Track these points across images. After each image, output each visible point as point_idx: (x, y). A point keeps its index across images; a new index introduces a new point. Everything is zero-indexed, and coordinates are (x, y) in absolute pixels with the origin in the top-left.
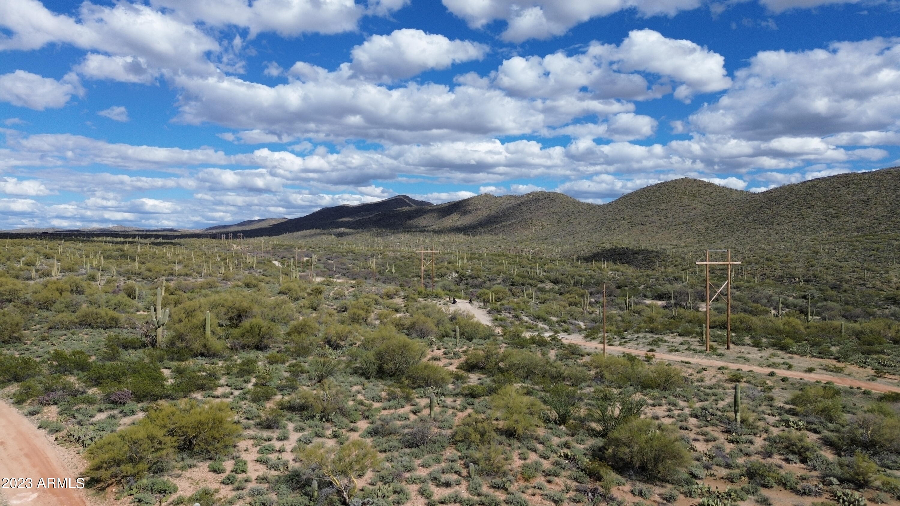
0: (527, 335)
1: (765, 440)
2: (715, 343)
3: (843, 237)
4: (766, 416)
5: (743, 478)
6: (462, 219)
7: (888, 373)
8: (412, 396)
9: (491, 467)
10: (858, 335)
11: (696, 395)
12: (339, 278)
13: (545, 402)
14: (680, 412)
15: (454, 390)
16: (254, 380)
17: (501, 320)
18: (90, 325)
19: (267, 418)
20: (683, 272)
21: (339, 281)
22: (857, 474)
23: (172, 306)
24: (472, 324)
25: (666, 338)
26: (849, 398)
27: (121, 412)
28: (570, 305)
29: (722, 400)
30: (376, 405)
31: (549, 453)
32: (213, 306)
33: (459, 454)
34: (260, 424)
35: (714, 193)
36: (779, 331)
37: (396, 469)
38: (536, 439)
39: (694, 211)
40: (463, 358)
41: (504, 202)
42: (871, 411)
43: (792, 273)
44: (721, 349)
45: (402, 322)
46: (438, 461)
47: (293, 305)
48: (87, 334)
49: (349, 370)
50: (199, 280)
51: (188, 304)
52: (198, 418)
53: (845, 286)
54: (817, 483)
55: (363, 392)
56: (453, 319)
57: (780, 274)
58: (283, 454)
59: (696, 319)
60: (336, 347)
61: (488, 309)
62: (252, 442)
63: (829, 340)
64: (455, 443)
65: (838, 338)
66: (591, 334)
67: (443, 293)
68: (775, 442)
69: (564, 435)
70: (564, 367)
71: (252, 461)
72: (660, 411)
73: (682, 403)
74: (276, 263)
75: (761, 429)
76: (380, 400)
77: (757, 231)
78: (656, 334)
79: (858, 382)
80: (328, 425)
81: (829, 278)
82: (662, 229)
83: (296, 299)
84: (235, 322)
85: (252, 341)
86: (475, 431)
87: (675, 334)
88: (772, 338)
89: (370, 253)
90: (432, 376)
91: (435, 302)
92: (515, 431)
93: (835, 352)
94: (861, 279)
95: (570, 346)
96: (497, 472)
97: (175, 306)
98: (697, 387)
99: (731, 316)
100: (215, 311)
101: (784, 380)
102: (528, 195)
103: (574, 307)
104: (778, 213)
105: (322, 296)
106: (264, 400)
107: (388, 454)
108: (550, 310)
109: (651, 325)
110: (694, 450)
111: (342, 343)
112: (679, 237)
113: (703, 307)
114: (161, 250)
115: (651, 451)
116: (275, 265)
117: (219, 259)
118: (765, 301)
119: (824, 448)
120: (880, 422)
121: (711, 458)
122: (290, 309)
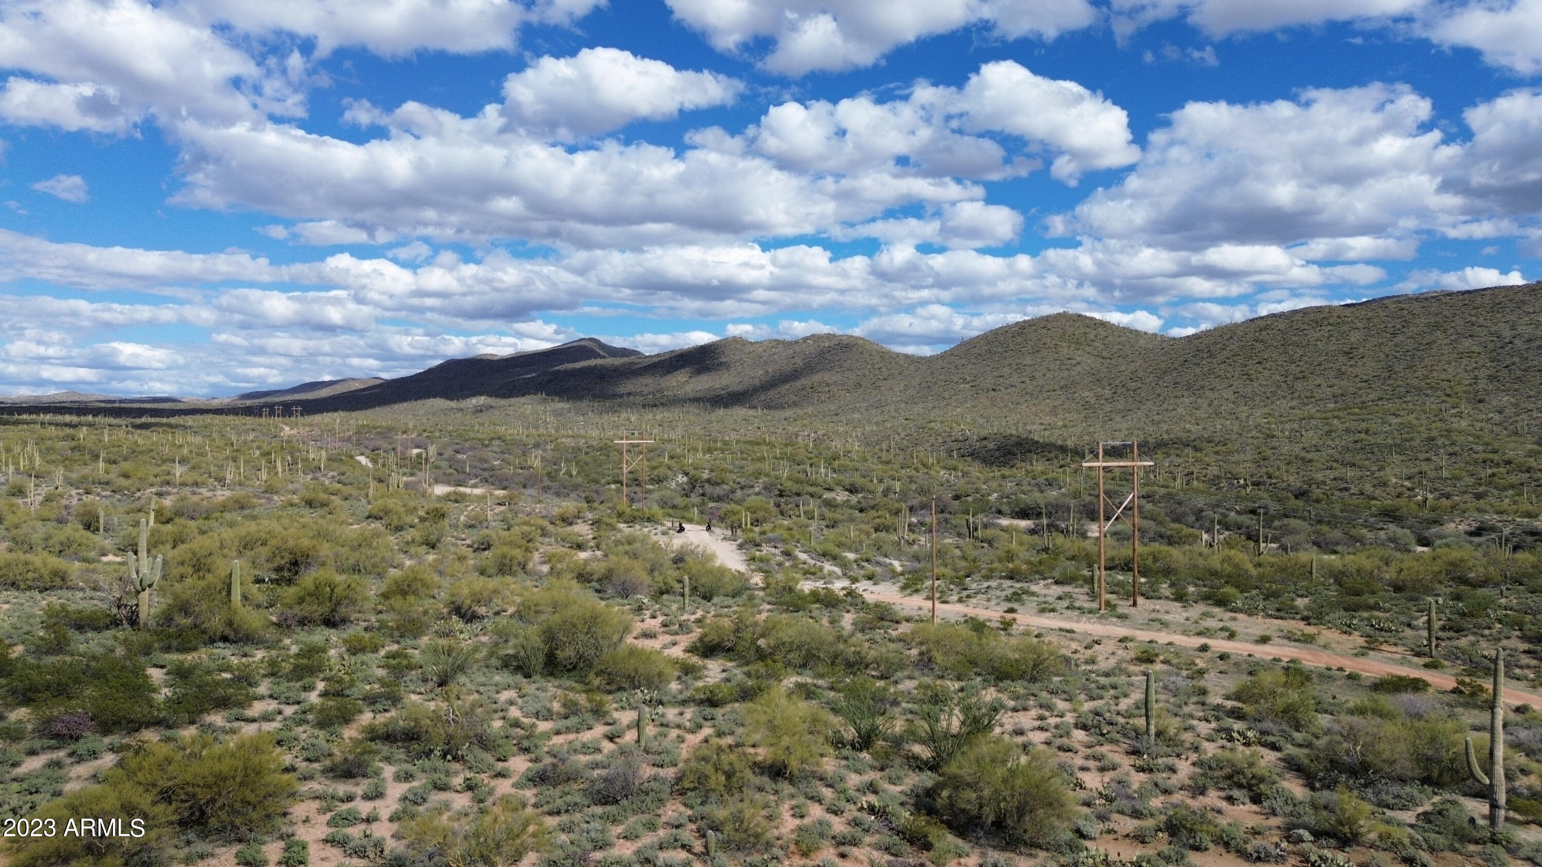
0: (806, 586)
1: (1194, 764)
2: (1114, 596)
3: (1313, 411)
4: (1195, 722)
5: (1160, 834)
6: (693, 380)
7: (1386, 642)
8: (607, 708)
9: (743, 836)
10: (1339, 577)
11: (1085, 689)
12: (475, 486)
13: (835, 711)
14: (1058, 720)
15: (681, 693)
16: (321, 686)
17: (761, 560)
18: (13, 584)
19: (346, 760)
20: (1061, 470)
21: (478, 491)
22: (1341, 823)
23: (168, 546)
24: (711, 571)
25: (1034, 588)
26: (1325, 686)
27: (71, 755)
28: (877, 530)
29: (1126, 696)
30: (544, 726)
31: (843, 804)
32: (247, 545)
33: (690, 812)
34: (332, 770)
35: (1110, 339)
36: (1214, 574)
37: (578, 846)
38: (821, 779)
39: (1079, 368)
40: (697, 632)
41: (765, 351)
42: (1360, 711)
43: (1235, 471)
44: (1124, 607)
45: (589, 568)
46: (651, 827)
47: (392, 539)
48: (8, 602)
49: (494, 662)
50: (219, 493)
51: (199, 544)
52: (217, 767)
53: (1317, 492)
54: (1278, 840)
55: (520, 701)
56: (679, 560)
57: (1216, 473)
58: (375, 826)
59: (1083, 554)
60: (470, 617)
61: (739, 541)
62: (316, 804)
63: (1292, 587)
64: (682, 793)
65: (1305, 583)
66: (911, 585)
67: (661, 512)
68: (1210, 768)
69: (867, 769)
70: (867, 644)
71: (317, 841)
72: (1026, 720)
73: (1061, 705)
74: (363, 460)
75: (1187, 745)
76: (548, 715)
77: (1178, 401)
78: (1018, 581)
79: (1339, 658)
80: (456, 766)
81: (1291, 479)
82: (1027, 397)
83: (399, 529)
84: (286, 574)
85: (317, 610)
86: (717, 770)
87: (1049, 581)
88: (1205, 586)
89: (532, 441)
90: (641, 671)
91: (646, 530)
92: (785, 767)
93: (1302, 607)
94: (1342, 479)
95: (877, 605)
96: (754, 845)
97: (174, 547)
98: (1085, 673)
99: (1140, 549)
100: (249, 553)
101: (1223, 657)
102: (805, 339)
103: (883, 534)
104: (1211, 371)
105: (446, 522)
106: (339, 723)
107: (564, 818)
108: (843, 539)
109: (1011, 566)
110: (1081, 788)
111: (482, 610)
112: (1054, 411)
113: (1094, 530)
114: (149, 438)
115: (1013, 796)
116: (360, 463)
117: (258, 453)
118: (1191, 519)
119: (1288, 776)
120: (1375, 730)
121: (1110, 800)
122: (386, 547)
